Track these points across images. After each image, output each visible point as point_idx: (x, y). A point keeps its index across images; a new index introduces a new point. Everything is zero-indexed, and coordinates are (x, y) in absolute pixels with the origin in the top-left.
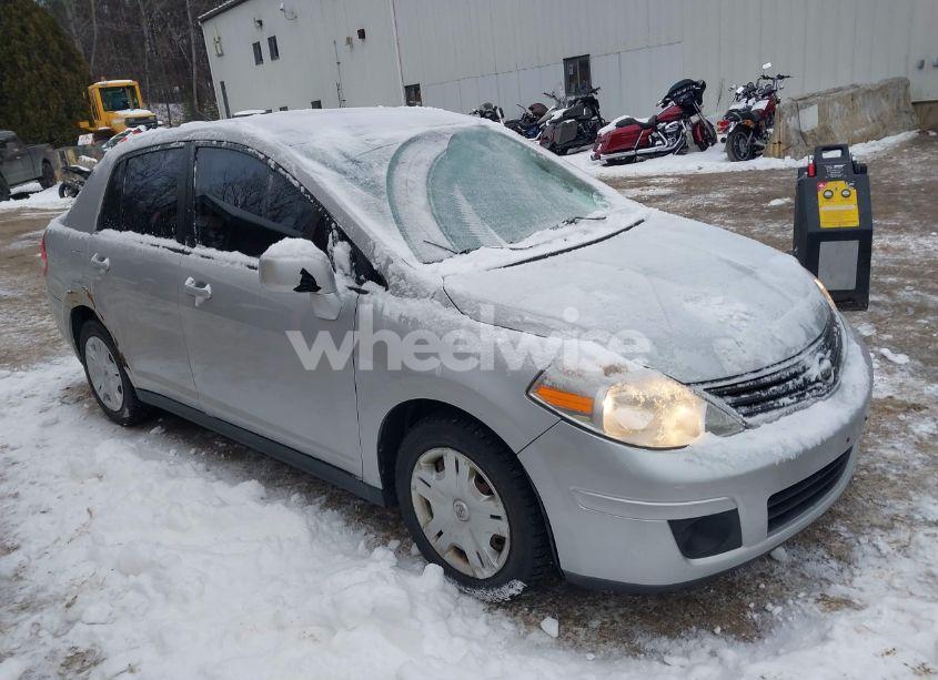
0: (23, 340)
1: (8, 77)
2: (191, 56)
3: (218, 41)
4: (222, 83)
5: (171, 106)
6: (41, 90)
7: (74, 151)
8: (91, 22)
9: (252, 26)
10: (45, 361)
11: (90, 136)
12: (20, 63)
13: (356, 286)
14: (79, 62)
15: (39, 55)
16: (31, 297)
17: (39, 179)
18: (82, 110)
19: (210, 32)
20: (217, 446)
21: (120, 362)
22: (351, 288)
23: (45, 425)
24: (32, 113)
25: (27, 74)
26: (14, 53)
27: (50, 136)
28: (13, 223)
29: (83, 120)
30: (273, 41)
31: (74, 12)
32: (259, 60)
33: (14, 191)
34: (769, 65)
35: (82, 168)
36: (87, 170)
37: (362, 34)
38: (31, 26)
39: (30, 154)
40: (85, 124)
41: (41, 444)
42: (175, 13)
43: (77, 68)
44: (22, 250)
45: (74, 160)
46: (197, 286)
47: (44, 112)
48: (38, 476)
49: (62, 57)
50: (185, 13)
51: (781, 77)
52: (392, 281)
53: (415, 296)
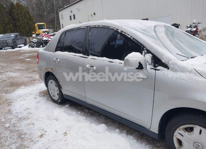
0: (27, 80)
1: (17, 22)
2: (55, 19)
3: (62, 15)
4: (62, 24)
5: (50, 29)
6: (24, 25)
7: (32, 38)
8: (34, 12)
9: (70, 12)
10: (33, 85)
11: (35, 35)
12: (20, 19)
13: (154, 68)
14: (32, 19)
15: (24, 18)
16: (26, 69)
17: (24, 44)
18: (33, 29)
19: (60, 14)
20: (86, 111)
21: (59, 87)
22: (152, 69)
23: (37, 103)
24: (22, 30)
25: (21, 22)
26: (19, 17)
27: (26, 35)
28: (19, 53)
29: (33, 31)
30: (74, 15)
31: (31, 9)
32: (71, 19)
33: (18, 46)
34: (195, 20)
35: (34, 41)
36: (35, 42)
37: (94, 14)
38: (23, 12)
39: (22, 38)
40: (33, 32)
41: (37, 108)
42: (52, 10)
43: (32, 20)
44: (22, 58)
45: (31, 40)
46: (90, 67)
47: (25, 30)
48: (38, 118)
49: (29, 18)
50: (54, 10)
51: (199, 23)
52: (171, 66)
53: (181, 72)
